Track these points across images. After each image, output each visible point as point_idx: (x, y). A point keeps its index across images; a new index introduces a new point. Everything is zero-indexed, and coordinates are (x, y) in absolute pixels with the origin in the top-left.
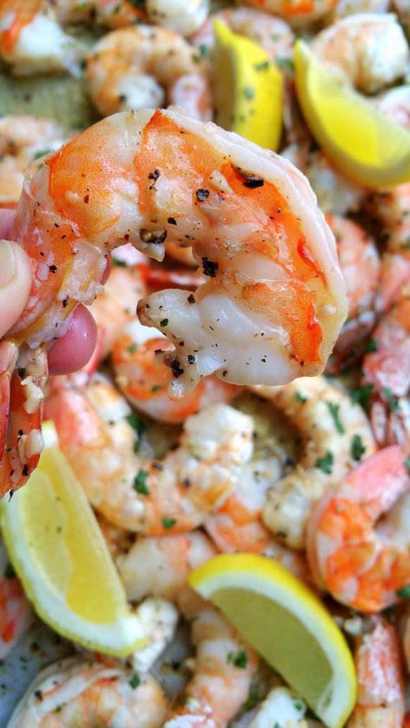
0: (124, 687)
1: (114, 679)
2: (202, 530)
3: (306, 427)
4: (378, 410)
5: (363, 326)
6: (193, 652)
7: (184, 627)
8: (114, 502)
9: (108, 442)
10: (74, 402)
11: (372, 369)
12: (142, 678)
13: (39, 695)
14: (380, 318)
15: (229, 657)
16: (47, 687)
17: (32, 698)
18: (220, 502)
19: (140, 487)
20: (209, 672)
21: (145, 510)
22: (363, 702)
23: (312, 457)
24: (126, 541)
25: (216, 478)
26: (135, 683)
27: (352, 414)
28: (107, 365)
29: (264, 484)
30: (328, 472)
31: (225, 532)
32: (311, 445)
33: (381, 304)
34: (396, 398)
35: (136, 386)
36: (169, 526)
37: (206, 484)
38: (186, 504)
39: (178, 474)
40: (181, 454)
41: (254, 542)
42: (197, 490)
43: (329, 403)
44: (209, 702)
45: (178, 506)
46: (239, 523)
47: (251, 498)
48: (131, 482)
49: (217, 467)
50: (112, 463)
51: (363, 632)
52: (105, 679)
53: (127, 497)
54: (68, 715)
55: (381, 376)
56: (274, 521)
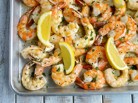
0: (42, 52)
1: (41, 50)
2: (64, 38)
3: (87, 33)
4: (98, 36)
5: (103, 24)
6: (53, 53)
8: (54, 27)
9: (58, 19)
10: (56, 11)
11: (101, 30)
13: (30, 46)
14: (106, 23)
16: (32, 46)
17: (29, 46)
18: (68, 35)
19: (59, 27)
20: (55, 56)
21: (58, 31)
22: (72, 72)
23: (85, 37)
25: (70, 32)
26: (44, 52)
27: (94, 35)
28: (63, 9)
29: (76, 37)
31: (67, 40)
32: (86, 35)
34: (102, 36)
35: (66, 14)
36: (60, 34)
37: (68, 32)
38: (64, 33)
39: (65, 28)
40: (67, 26)
41: (70, 43)
42: (66, 32)
43: (92, 31)
44: (52, 60)
45: (63, 33)
46: (70, 40)
47: (73, 37)
48: (58, 26)
49: (71, 30)
50: (57, 22)
51: (78, 63)
52: (40, 49)
53: (56, 27)
54: (33, 51)
55: (101, 32)
56: (74, 42)
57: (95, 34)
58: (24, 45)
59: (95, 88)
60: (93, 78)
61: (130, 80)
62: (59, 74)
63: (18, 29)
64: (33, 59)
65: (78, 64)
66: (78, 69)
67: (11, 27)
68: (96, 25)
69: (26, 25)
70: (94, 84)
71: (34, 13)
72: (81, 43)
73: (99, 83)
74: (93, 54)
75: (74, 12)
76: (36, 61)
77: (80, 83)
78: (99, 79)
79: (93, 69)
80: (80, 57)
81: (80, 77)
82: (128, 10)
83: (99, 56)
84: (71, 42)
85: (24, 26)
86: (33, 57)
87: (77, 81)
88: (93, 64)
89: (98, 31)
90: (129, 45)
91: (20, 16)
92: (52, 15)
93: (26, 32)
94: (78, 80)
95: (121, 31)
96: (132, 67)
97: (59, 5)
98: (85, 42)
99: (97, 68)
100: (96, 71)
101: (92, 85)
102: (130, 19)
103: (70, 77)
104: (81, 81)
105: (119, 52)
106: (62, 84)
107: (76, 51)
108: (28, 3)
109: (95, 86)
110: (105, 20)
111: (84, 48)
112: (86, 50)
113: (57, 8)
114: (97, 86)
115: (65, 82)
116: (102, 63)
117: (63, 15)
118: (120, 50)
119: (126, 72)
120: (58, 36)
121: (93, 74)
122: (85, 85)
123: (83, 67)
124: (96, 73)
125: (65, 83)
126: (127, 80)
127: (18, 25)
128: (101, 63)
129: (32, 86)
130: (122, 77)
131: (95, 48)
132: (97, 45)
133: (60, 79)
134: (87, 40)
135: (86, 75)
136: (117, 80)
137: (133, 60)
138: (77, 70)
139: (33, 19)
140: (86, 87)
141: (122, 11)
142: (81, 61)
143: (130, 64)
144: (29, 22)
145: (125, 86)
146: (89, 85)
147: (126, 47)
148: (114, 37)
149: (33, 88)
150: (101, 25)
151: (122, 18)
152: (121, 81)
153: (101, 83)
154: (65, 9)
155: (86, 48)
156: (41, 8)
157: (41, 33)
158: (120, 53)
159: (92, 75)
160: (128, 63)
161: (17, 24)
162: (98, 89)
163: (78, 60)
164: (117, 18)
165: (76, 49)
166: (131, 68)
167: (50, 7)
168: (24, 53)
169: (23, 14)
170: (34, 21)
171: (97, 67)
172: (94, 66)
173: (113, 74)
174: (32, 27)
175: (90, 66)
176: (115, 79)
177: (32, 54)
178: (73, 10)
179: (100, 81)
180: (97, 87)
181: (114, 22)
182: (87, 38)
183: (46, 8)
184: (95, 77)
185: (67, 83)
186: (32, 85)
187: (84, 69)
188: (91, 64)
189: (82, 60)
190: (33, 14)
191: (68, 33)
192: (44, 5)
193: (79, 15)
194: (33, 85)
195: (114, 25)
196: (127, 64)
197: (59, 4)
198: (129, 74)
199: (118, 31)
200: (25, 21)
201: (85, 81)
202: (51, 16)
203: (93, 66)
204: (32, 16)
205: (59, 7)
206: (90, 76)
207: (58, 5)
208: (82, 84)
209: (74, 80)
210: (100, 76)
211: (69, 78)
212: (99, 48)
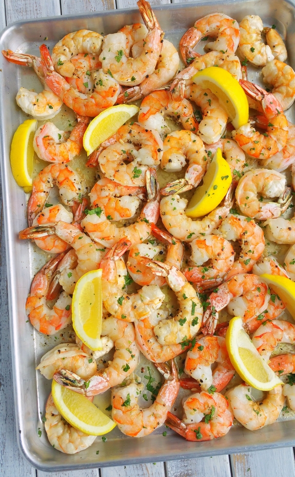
0: (86, 360)
1: (85, 357)
2: (133, 323)
3: (182, 307)
4: (208, 312)
5: (217, 282)
6: (112, 359)
7: (113, 350)
8: (110, 302)
9: (116, 282)
10: (111, 264)
11: (212, 298)
12: (93, 361)
13: (59, 351)
14: (223, 282)
15: (123, 366)
16: (63, 350)
17: (57, 351)
18: (143, 318)
19: (120, 302)
20: (115, 368)
21: (118, 309)
22: (158, 401)
23: (179, 317)
24: (108, 315)
25: (145, 310)
26: (90, 361)
27: (199, 309)
29: (159, 318)
30: (182, 325)
31: (140, 328)
32: (181, 313)
33: (225, 278)
34: (216, 311)
35: (132, 267)
36: (124, 317)
37: (141, 310)
38: (132, 314)
39: (133, 303)
40: (137, 296)
41: (148, 335)
42: (137, 311)
43: (193, 303)
44: (110, 377)
45: (129, 313)
46: (146, 327)
47: (153, 321)
48: (118, 299)
49: (146, 306)
50: (114, 290)
51: (169, 380)
52: (82, 356)
53: (114, 303)
54: (66, 362)
55: (214, 302)
56: (157, 331)
57: (202, 308)
58: (44, 343)
59: (212, 438)
60: (204, 414)
61: (286, 407)
62: (128, 411)
63: (29, 309)
64: (68, 382)
65: (168, 382)
66: (169, 393)
67: (12, 311)
68: (202, 286)
69: (46, 298)
70: (208, 426)
71: (61, 269)
72: (172, 333)
73: (218, 425)
74: (201, 357)
75: (152, 265)
76: (73, 386)
77: (178, 425)
78: (219, 415)
79: (203, 392)
80: (173, 363)
81: (175, 410)
82: (268, 244)
83: (214, 360)
84: (149, 332)
85: (42, 302)
86: (67, 378)
87: (169, 421)
88: (202, 381)
89: (207, 301)
90: (279, 328)
91: (32, 276)
92: (103, 276)
93: (47, 319)
94: (172, 419)
95: (259, 300)
96: (288, 376)
97: (116, 251)
98: (180, 330)
99: (212, 389)
100: (210, 397)
101: (204, 429)
102: (276, 269)
103: (153, 414)
104: (179, 422)
105: (258, 349)
106: (136, 434)
107: (161, 352)
108: (46, 246)
109: (210, 434)
110: (221, 274)
111: (180, 343)
112: (185, 347)
113: (112, 258)
114: (215, 433)
115: (144, 427)
116: (221, 374)
117: (126, 270)
118: (260, 345)
119: (276, 392)
120: (119, 322)
121: (204, 405)
122: (189, 431)
123: (181, 386)
124: (210, 402)
125: (143, 429)
126: (279, 410)
127: (28, 300)
128: (219, 375)
129: (71, 444)
130: (270, 404)
131: (204, 342)
132: (208, 334)
133: (132, 423)
134: (185, 325)
135: (190, 410)
136: (258, 413)
137: (291, 363)
138: (167, 395)
139: (61, 284)
140: (190, 436)
141: (257, 252)
142: (174, 371)
143: (283, 373)
144: (53, 291)
145: (278, 421)
146: (197, 432)
147: (272, 333)
148: (244, 316)
149: (71, 450)
150: (213, 285)
151: (257, 268)
152: (266, 415)
153: (222, 424)
154: (131, 256)
155: (183, 343)
156: (77, 257)
157: (81, 322)
158: (261, 350)
159: (202, 408)
160: (280, 372)
161: (26, 296)
162: (218, 439)
163: (168, 372)
164: (248, 267)
165: (162, 347)
166: (287, 379)
167: (96, 256)
168: (46, 368)
169: (37, 271)
170: (64, 288)
171: (212, 387)
172: (206, 385)
173: (249, 399)
174: (61, 303)
175: (195, 383)
176: (254, 413)
177: (64, 372)
178: (148, 262)
179: (221, 420)
180: (216, 435)
181: (240, 278)
182: (185, 320)
183: (88, 259)
184: (209, 411)
185: (149, 430)
186: (70, 441)
187: (182, 390)
188: (199, 380)
189: (176, 370)
190: (59, 273)
191: (142, 312)
192: (82, 252)
193: (163, 270)
194: (72, 442)
195: (240, 285)
196: (277, 374)
197: (116, 249)
198: (283, 395)
199: (252, 301)
200: (43, 290)
201: (188, 421)
202: (100, 282)
203: (204, 386)
204: (58, 276)
205: (117, 255)
206: (197, 411)
207: (114, 251)
208: (181, 429)
209: (162, 421)
210: (219, 409)
211: (152, 418)
212: (212, 340)
